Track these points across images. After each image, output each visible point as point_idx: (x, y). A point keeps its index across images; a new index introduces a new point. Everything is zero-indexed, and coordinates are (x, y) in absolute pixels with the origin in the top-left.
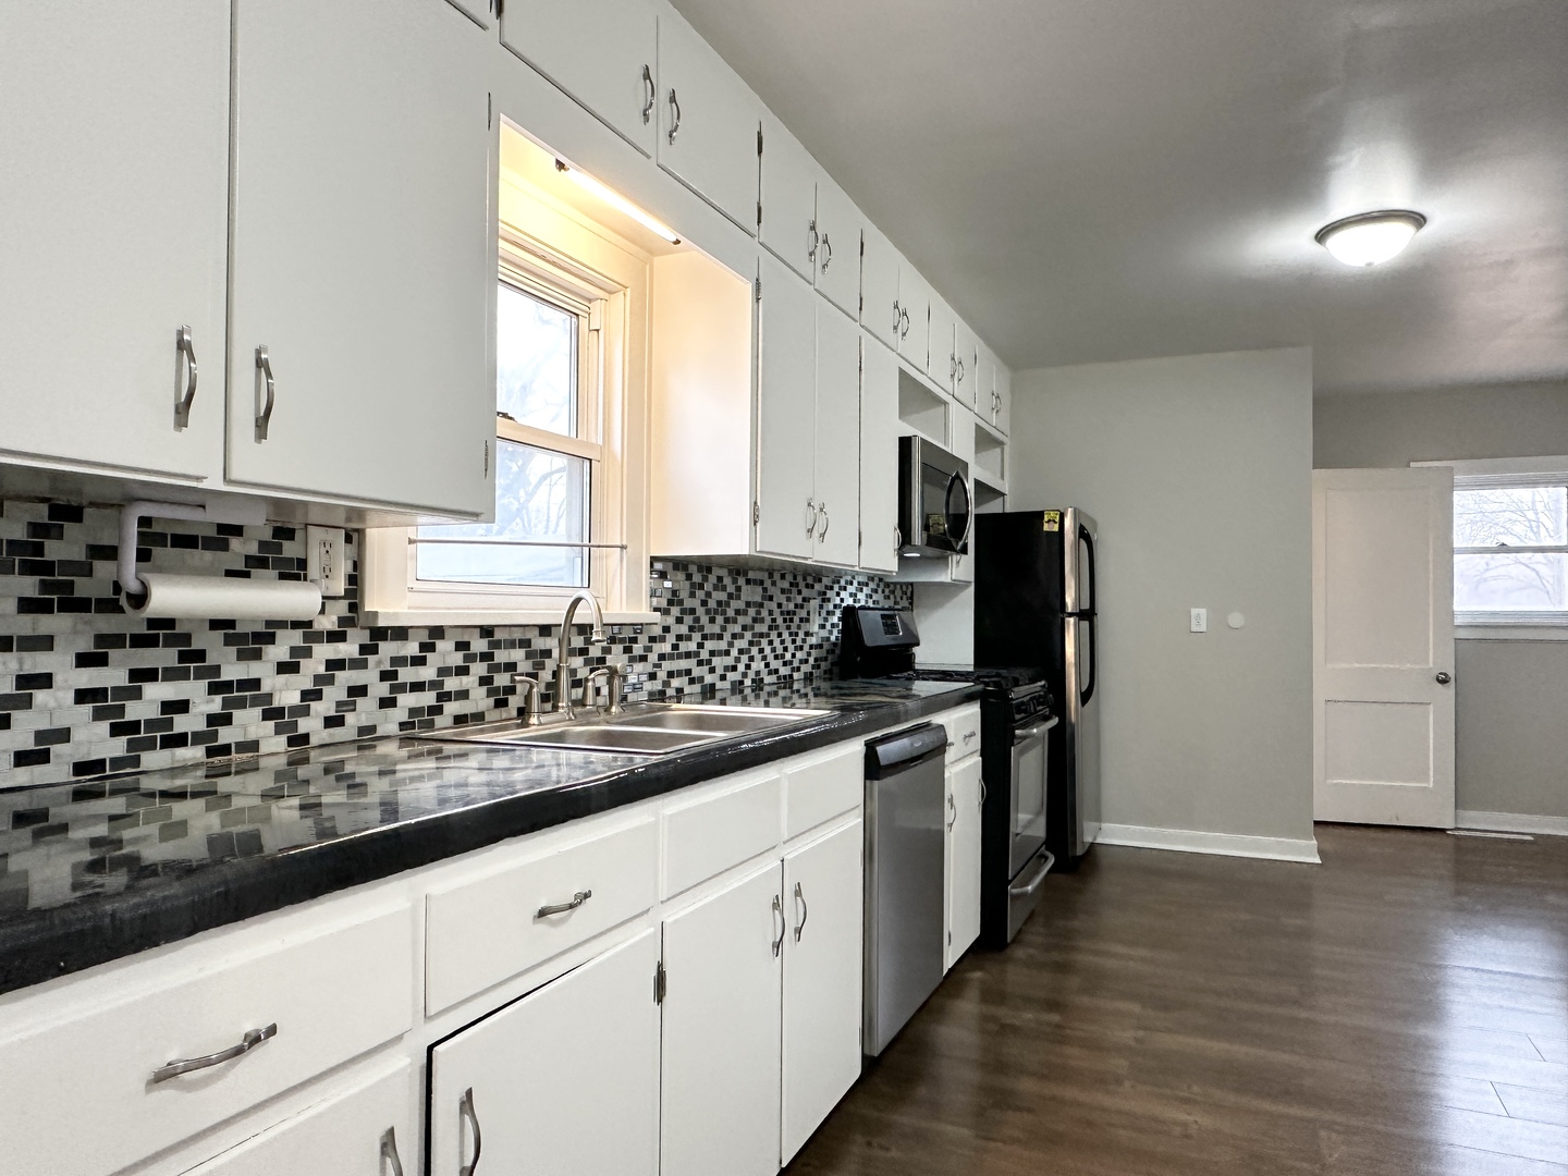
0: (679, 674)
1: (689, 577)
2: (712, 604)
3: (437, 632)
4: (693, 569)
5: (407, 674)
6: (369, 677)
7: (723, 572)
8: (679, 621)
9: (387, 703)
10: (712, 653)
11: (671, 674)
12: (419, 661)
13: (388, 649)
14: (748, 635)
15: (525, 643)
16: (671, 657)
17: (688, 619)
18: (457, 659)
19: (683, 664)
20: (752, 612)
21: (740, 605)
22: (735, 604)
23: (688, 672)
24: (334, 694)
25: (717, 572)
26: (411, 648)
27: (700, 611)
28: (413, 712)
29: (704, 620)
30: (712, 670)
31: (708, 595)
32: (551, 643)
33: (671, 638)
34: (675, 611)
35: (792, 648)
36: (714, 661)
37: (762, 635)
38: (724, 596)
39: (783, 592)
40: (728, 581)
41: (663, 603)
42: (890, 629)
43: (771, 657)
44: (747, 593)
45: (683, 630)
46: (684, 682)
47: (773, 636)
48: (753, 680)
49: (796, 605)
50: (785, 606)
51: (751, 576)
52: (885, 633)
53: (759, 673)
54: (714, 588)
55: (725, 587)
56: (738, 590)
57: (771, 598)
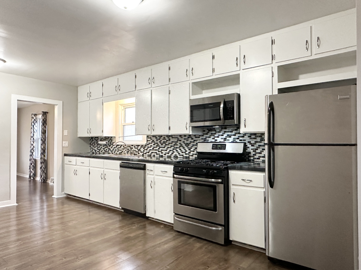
0: (154, 153)
1: (156, 138)
2: (162, 142)
3: (122, 145)
4: (157, 137)
5: (119, 149)
7: (165, 137)
8: (154, 145)
9: (118, 151)
11: (152, 153)
12: (120, 148)
13: (118, 147)
14: (173, 148)
15: (130, 147)
16: (152, 150)
18: (123, 148)
19: (155, 151)
20: (174, 143)
21: (170, 142)
22: (168, 142)
23: (156, 153)
24: (114, 150)
25: (163, 137)
26: (120, 147)
27: (159, 143)
28: (120, 152)
29: (160, 145)
30: (162, 153)
31: (161, 140)
32: (133, 147)
33: (152, 147)
34: (153, 143)
35: (189, 151)
36: (163, 151)
37: (177, 148)
38: (165, 141)
39: (185, 139)
40: (166, 138)
41: (150, 142)
42: (218, 148)
43: (180, 152)
44: (172, 140)
45: (155, 146)
46: (155, 154)
47: (181, 148)
48: (174, 156)
49: (190, 142)
50: (186, 142)
51: (173, 136)
52: (213, 149)
53: (176, 155)
54: (163, 139)
55: (166, 139)
56: (170, 139)
57: (180, 141)
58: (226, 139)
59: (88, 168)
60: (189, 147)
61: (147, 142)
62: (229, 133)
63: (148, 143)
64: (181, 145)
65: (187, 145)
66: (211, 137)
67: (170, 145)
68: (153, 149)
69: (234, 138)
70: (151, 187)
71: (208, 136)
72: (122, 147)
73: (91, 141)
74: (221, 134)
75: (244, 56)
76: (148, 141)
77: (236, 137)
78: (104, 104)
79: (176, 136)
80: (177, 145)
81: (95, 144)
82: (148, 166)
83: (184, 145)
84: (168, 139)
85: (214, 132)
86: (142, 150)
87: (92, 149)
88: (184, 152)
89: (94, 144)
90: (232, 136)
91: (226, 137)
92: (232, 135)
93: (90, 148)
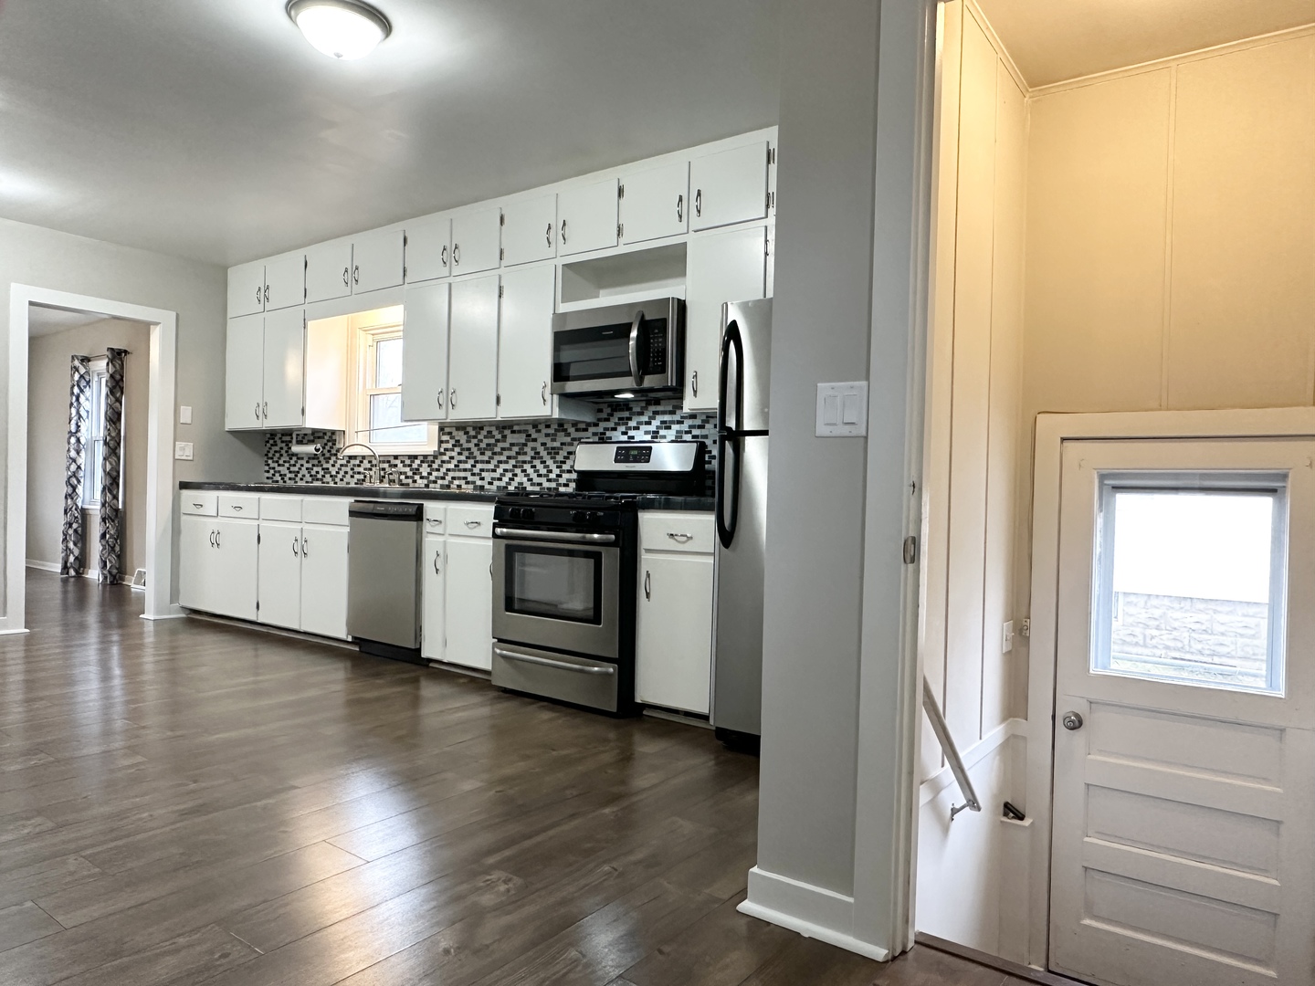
0: (459, 478)
1: (466, 433)
2: (483, 445)
3: (364, 457)
4: (470, 429)
5: (357, 469)
6: (348, 469)
7: (493, 429)
8: (460, 454)
9: (352, 477)
10: (482, 470)
11: (454, 478)
12: (359, 466)
13: (353, 462)
14: (513, 462)
15: (389, 462)
16: (454, 470)
17: (466, 453)
18: (369, 466)
19: (462, 474)
20: (516, 449)
21: (506, 445)
22: (501, 445)
23: (465, 478)
24: (342, 473)
25: (486, 429)
26: (357, 462)
27: (474, 450)
28: (358, 480)
29: (477, 453)
30: (482, 479)
31: (481, 441)
32: (398, 462)
33: (454, 462)
34: (457, 449)
35: (557, 471)
36: (484, 474)
37: (525, 462)
38: (492, 441)
39: (547, 435)
40: (495, 433)
41: (450, 446)
42: (631, 459)
43: (534, 476)
44: (511, 438)
45: (463, 458)
46: (462, 482)
47: (537, 462)
48: (516, 487)
49: (562, 444)
50: (550, 444)
51: (516, 428)
52: (616, 461)
53: (522, 484)
54: (485, 437)
55: (493, 437)
56: (504, 437)
57: (535, 440)
58: (658, 432)
59: (256, 523)
60: (560, 458)
61: (439, 447)
62: (667, 418)
63: (442, 450)
64: (537, 455)
65: (553, 452)
66: (618, 428)
67: (506, 453)
68: (455, 466)
69: (677, 432)
70: (437, 570)
71: (611, 425)
72: (366, 464)
73: (268, 445)
74: (645, 418)
75: (699, 191)
76: (441, 442)
77: (685, 427)
78: (309, 324)
79: (523, 428)
80: (525, 454)
81: (281, 455)
82: (432, 508)
83: (543, 453)
84: (499, 437)
85: (626, 414)
86: (425, 470)
87: (272, 471)
88: (545, 476)
89: (277, 455)
90: (673, 426)
91: (657, 427)
92: (673, 422)
93: (267, 468)
